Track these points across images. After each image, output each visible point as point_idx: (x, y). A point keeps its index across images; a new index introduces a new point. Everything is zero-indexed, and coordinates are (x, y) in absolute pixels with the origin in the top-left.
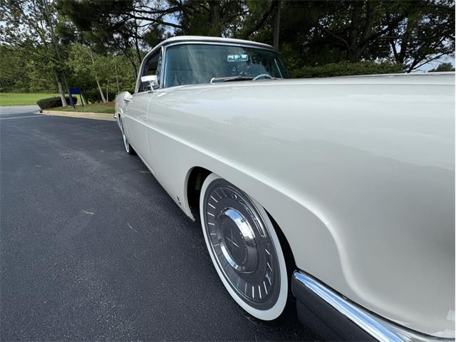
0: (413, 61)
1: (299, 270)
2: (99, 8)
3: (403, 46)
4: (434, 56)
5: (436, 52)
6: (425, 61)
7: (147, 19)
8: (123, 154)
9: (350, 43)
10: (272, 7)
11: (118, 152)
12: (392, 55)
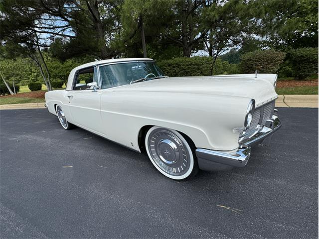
0: (217, 51)
1: (197, 148)
2: (8, 27)
3: (210, 42)
4: (226, 48)
5: (226, 46)
6: (222, 51)
7: (48, 32)
8: (62, 130)
9: (184, 44)
10: (139, 27)
11: (57, 130)
12: (206, 48)
